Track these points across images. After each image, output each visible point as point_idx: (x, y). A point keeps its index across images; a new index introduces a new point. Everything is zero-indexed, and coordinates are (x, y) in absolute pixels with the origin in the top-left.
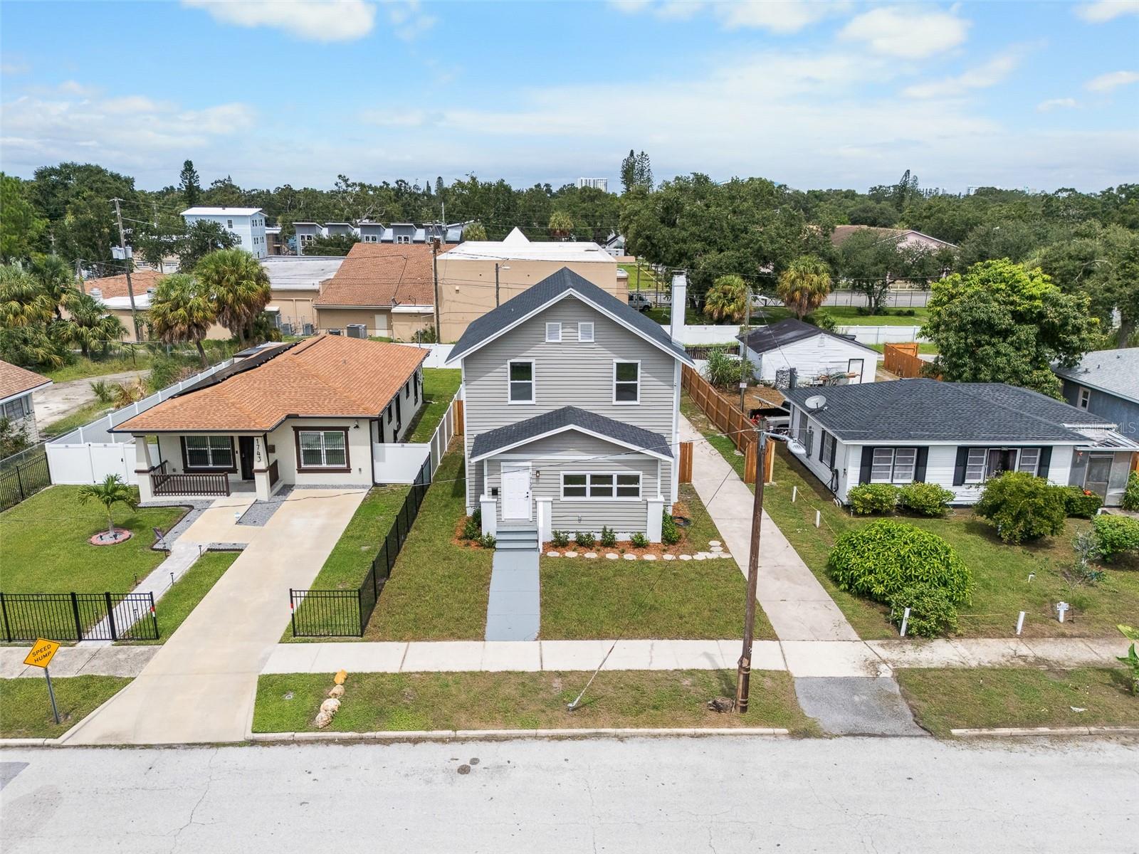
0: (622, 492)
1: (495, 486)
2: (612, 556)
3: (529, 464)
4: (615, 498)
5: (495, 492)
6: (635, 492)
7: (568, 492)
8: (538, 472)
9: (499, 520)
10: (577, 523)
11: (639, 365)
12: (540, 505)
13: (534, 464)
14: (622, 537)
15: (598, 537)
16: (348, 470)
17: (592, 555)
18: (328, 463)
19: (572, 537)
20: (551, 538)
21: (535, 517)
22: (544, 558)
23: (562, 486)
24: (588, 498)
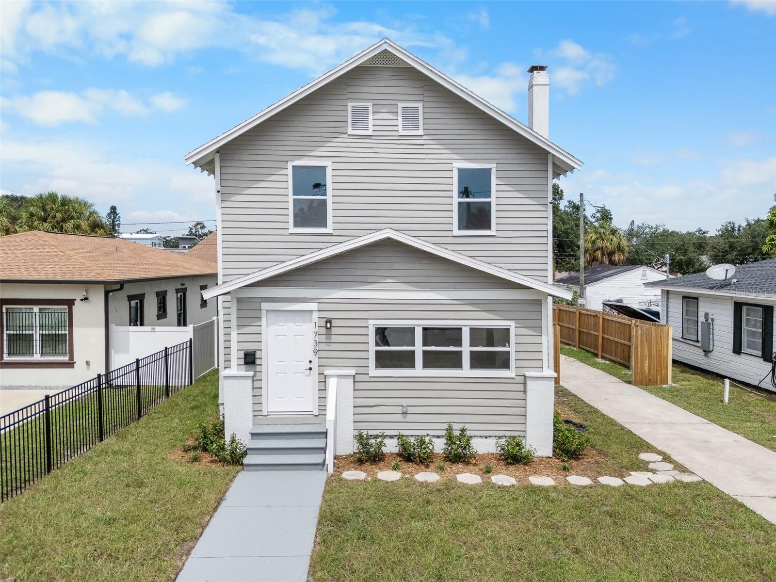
0: (479, 361)
1: (250, 347)
2: (468, 478)
3: (313, 306)
4: (466, 371)
5: (250, 359)
6: (502, 361)
7: (384, 360)
8: (329, 321)
9: (257, 414)
10: (400, 418)
11: (493, 172)
12: (332, 383)
13: (323, 307)
14: (483, 446)
15: (439, 446)
16: (70, 364)
17: (428, 476)
18: (42, 354)
19: (391, 447)
20: (349, 447)
21: (323, 407)
22: (334, 485)
23: (373, 348)
24: (419, 370)
